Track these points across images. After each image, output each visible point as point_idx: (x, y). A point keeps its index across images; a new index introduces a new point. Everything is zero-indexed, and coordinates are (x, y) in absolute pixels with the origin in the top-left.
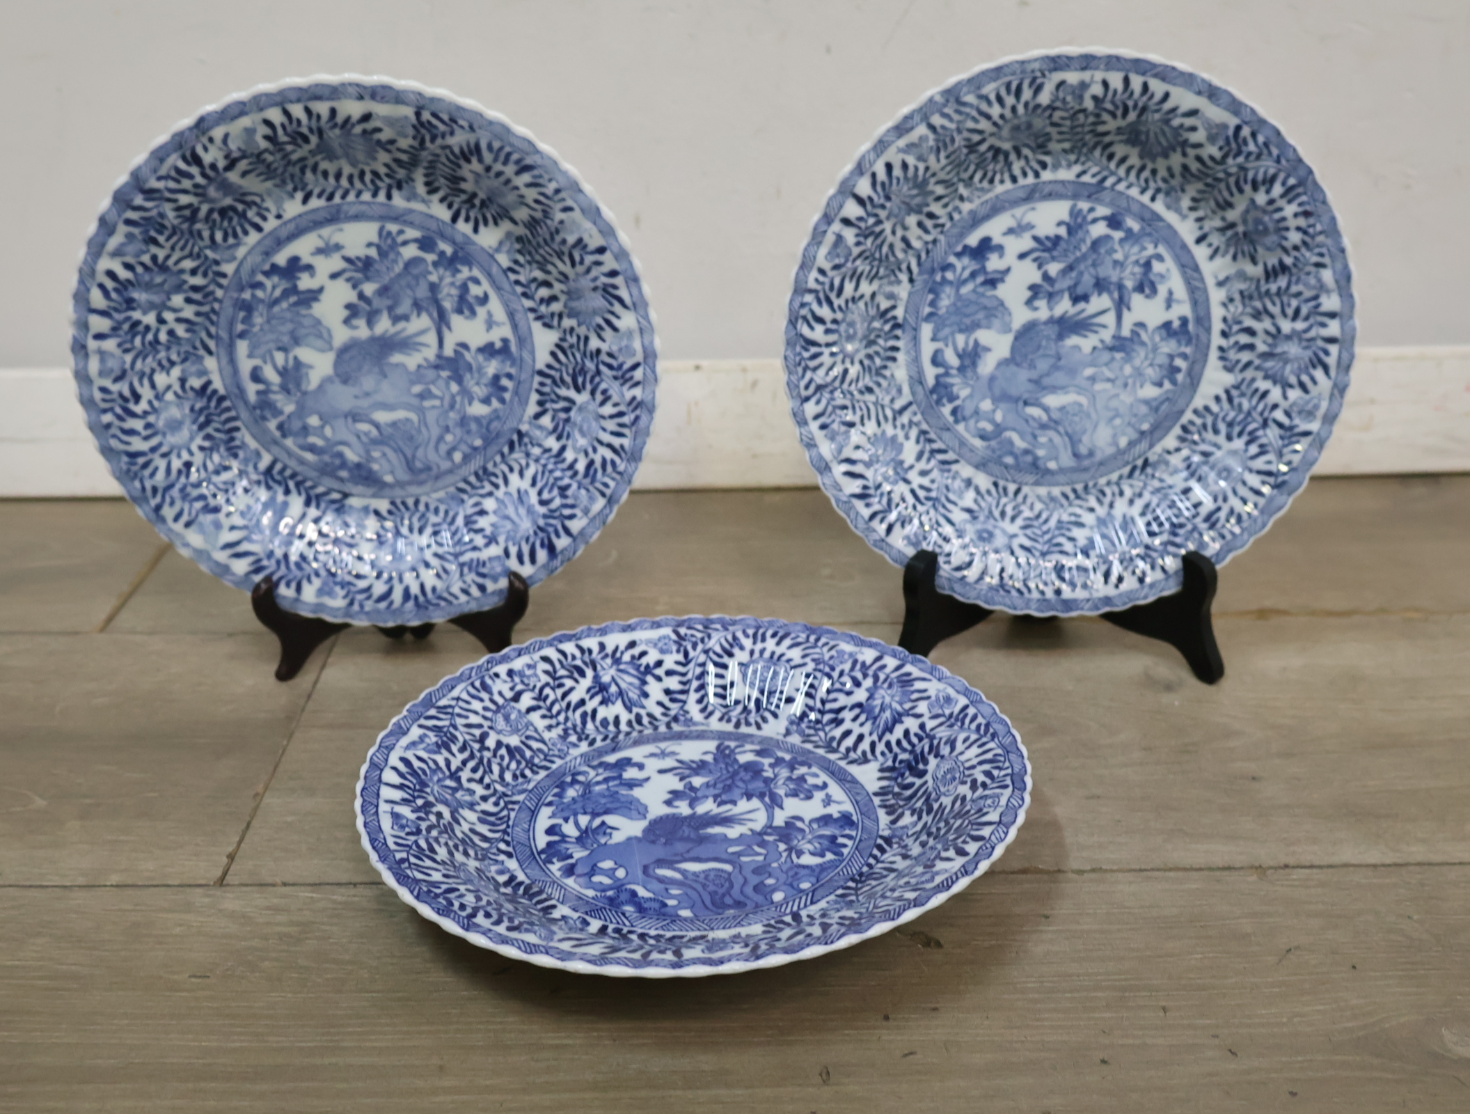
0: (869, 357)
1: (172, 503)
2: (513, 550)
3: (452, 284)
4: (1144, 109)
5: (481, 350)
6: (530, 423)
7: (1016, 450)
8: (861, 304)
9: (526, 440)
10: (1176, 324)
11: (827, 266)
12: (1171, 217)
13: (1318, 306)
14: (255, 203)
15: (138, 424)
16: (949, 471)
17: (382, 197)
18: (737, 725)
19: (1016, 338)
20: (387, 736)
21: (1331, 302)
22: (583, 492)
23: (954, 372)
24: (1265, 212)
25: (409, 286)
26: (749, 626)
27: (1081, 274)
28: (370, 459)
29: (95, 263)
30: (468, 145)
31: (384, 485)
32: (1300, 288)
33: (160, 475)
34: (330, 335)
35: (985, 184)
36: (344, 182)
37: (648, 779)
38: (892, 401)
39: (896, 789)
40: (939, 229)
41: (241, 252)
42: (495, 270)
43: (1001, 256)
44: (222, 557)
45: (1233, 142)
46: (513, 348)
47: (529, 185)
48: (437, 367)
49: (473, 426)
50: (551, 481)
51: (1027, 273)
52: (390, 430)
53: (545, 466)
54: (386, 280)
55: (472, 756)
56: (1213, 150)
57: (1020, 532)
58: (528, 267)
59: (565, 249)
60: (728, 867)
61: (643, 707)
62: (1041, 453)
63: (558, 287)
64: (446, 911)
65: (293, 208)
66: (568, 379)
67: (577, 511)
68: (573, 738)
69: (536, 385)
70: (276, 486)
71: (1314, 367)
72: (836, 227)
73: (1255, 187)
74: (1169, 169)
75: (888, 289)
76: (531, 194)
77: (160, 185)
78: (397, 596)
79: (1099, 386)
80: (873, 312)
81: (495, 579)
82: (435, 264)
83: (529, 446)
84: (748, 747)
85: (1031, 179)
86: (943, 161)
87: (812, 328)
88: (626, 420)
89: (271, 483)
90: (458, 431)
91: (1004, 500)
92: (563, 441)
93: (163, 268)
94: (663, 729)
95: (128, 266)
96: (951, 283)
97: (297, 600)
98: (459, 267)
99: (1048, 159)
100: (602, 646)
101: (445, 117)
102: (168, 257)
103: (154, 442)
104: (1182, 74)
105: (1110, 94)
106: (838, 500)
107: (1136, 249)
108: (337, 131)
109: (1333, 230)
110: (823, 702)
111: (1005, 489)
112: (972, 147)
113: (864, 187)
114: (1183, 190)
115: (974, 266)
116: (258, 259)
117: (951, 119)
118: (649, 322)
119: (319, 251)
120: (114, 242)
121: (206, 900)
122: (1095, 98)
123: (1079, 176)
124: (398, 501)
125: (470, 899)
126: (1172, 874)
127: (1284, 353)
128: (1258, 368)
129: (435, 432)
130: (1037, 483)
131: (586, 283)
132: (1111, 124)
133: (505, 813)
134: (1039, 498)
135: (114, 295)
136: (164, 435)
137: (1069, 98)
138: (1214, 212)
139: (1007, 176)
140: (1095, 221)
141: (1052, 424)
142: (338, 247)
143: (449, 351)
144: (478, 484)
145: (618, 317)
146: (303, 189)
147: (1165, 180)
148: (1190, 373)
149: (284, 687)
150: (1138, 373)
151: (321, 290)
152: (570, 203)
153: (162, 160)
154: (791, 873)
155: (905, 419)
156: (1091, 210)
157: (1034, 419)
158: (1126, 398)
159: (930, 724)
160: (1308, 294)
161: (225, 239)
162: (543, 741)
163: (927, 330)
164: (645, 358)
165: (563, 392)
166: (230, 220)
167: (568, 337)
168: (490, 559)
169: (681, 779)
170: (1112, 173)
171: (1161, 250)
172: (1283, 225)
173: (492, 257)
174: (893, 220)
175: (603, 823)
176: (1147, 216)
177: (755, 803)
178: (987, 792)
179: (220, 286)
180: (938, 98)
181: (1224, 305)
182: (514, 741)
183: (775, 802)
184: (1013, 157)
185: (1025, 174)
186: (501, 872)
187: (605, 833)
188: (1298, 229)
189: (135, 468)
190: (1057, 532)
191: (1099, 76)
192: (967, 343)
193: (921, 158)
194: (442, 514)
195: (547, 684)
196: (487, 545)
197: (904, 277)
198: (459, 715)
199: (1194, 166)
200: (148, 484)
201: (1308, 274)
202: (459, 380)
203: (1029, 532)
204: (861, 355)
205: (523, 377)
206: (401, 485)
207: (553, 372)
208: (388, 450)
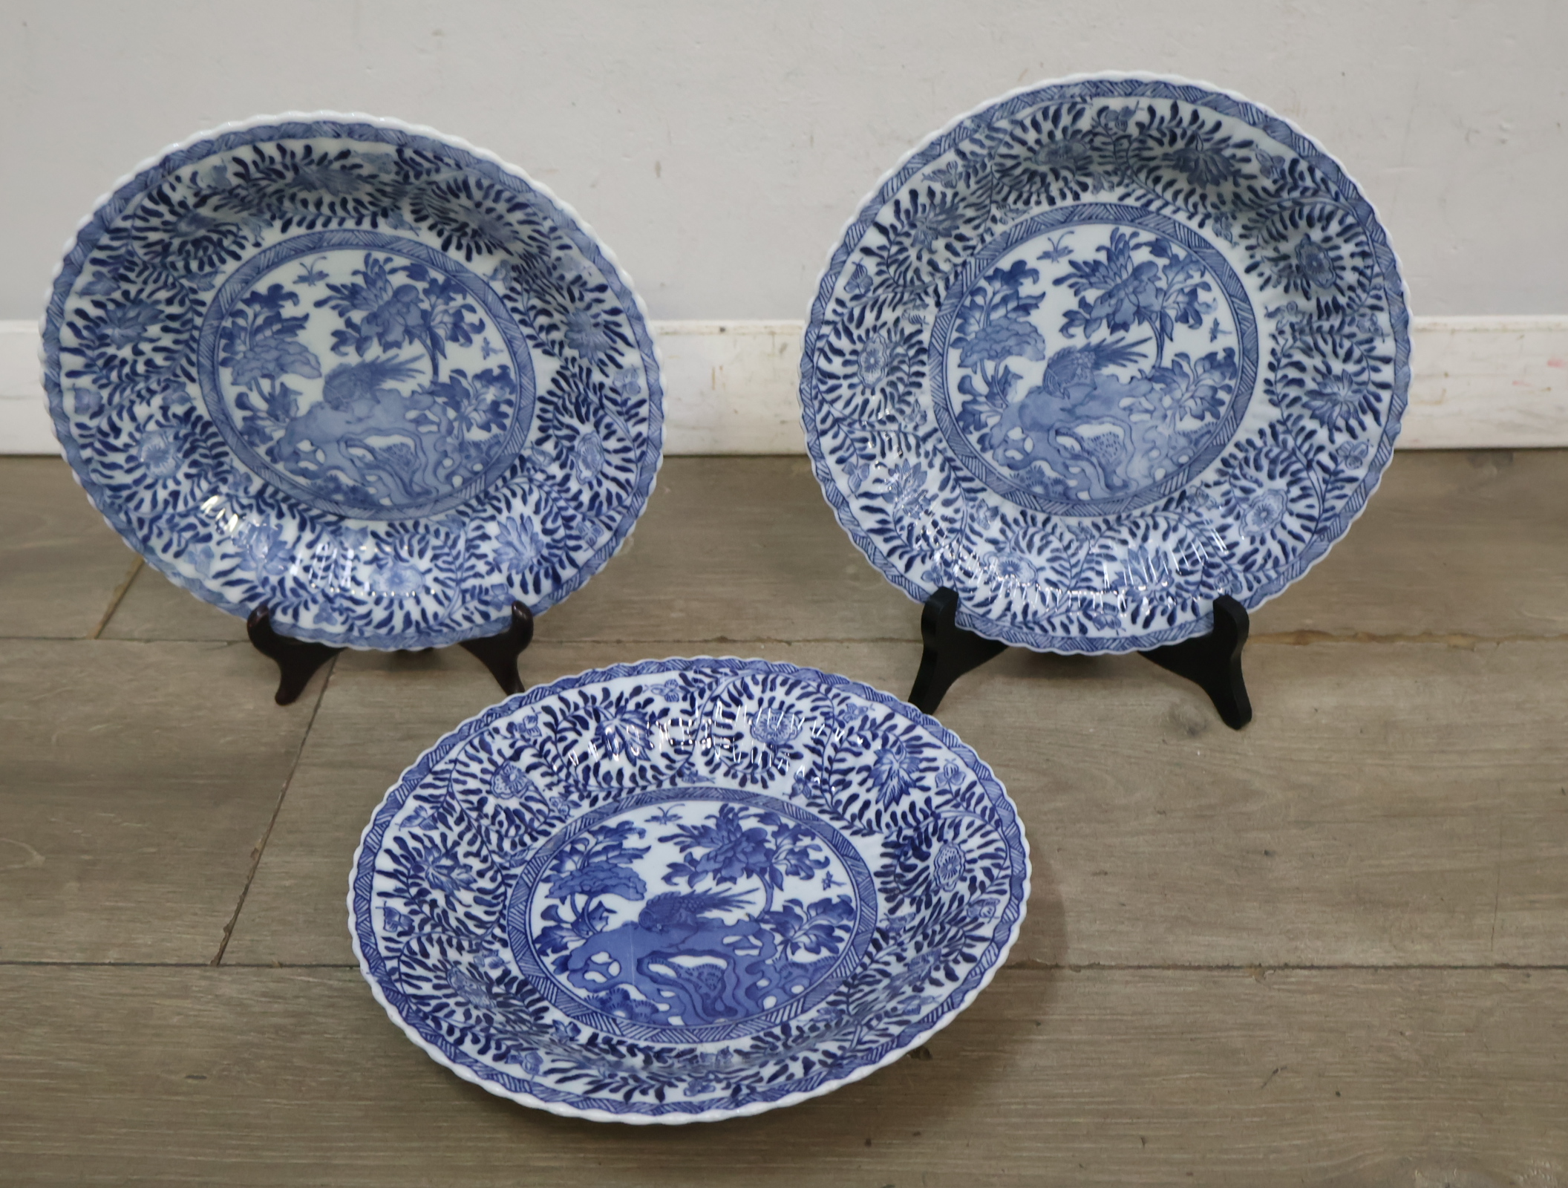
0: (892, 384)
1: (160, 534)
2: (517, 579)
3: (446, 312)
4: (1193, 138)
5: (477, 377)
6: (532, 448)
7: (1045, 480)
8: (884, 332)
9: (529, 465)
10: (1221, 356)
11: (846, 297)
12: (1220, 244)
13: (1372, 349)
14: (230, 232)
15: (119, 458)
16: (974, 499)
17: (366, 224)
18: (743, 783)
19: (1049, 366)
20: (382, 812)
21: (1385, 347)
22: (588, 524)
23: (982, 399)
24: (1320, 248)
25: (399, 313)
26: (758, 671)
27: (1121, 301)
28: (365, 483)
29: (63, 303)
30: (456, 181)
31: (381, 508)
32: (1354, 329)
33: (146, 507)
34: (318, 363)
35: (1020, 205)
36: (325, 210)
37: (648, 849)
38: (916, 428)
39: (898, 870)
40: (969, 252)
41: (219, 280)
42: (490, 298)
43: (1035, 282)
44: (214, 585)
45: (1289, 176)
46: (513, 375)
47: (522, 223)
48: (432, 393)
49: (473, 452)
50: (555, 510)
51: (1063, 299)
52: (386, 455)
53: (548, 493)
54: (374, 307)
55: (468, 828)
56: (1268, 184)
57: (1047, 565)
58: (525, 295)
59: (564, 285)
60: (721, 963)
61: (648, 759)
62: (1072, 483)
63: (557, 317)
64: (433, 1038)
65: (272, 236)
66: (571, 408)
67: (582, 543)
68: (575, 797)
69: (537, 412)
70: (268, 510)
71: (1364, 412)
72: (856, 256)
73: (1310, 223)
74: (1220, 196)
75: (913, 313)
76: (526, 231)
77: (128, 224)
78: (398, 621)
79: (1135, 418)
80: (895, 338)
81: (499, 607)
82: (426, 292)
83: (532, 472)
84: (753, 810)
85: (1069, 201)
86: (973, 186)
87: (829, 361)
88: (631, 455)
89: (263, 507)
90: (456, 456)
91: (1031, 530)
92: (567, 470)
93: (137, 302)
94: (667, 785)
95: (98, 304)
96: (981, 308)
97: (294, 626)
98: (452, 295)
99: (1089, 181)
100: (606, 693)
101: (430, 155)
102: (141, 291)
103: (137, 474)
104: (1236, 103)
105: (1157, 121)
106: (855, 536)
107: (1181, 277)
108: (314, 167)
109: (1392, 272)
110: (831, 760)
111: (1033, 519)
112: (1005, 172)
113: (886, 215)
114: (1234, 218)
115: (1006, 291)
116: (238, 287)
117: (982, 145)
118: (654, 360)
119: (302, 279)
120: (81, 282)
121: (203, 983)
122: (1140, 125)
123: (1122, 198)
124: (397, 524)
125: (459, 1018)
126: (1170, 973)
127: (1334, 394)
128: (1305, 406)
129: (433, 457)
130: (1067, 514)
131: (586, 318)
132: (1158, 151)
133: (502, 890)
134: (1069, 528)
135: (85, 333)
136: (148, 466)
137: (1112, 124)
138: (1266, 242)
139: (1043, 198)
140: (1138, 246)
141: (1084, 454)
142: (322, 275)
143: (444, 377)
144: (480, 508)
145: (622, 354)
146: (281, 218)
147: (1214, 206)
148: (1233, 406)
149: (284, 713)
150: (1179, 404)
151: (306, 317)
152: (567, 241)
153: (127, 200)
154: (785, 973)
155: (929, 446)
156: (1135, 235)
157: (1065, 448)
158: (1165, 430)
159: (936, 801)
160: (1361, 336)
161: (201, 267)
162: (543, 802)
163: (954, 356)
164: (650, 395)
165: (566, 419)
166: (206, 249)
167: (570, 366)
168: (493, 586)
169: (682, 850)
170: (1158, 197)
171: (1208, 278)
172: (1338, 263)
173: (487, 284)
174: (918, 247)
175: (600, 904)
176: (1195, 242)
177: (755, 881)
178: (985, 897)
179: (200, 314)
180: (968, 124)
181: (1274, 337)
182: (513, 804)
183: (775, 882)
184: (1050, 178)
185: (1064, 196)
186: (494, 966)
187: (601, 918)
188: (1355, 269)
189: (119, 501)
190: (1086, 566)
191: (1145, 102)
192: (996, 369)
193: (949, 184)
194: (442, 536)
195: (549, 739)
196: (490, 572)
197: (930, 301)
198: (457, 781)
199: (1247, 196)
200: (134, 517)
201: (1363, 315)
202: (457, 407)
203: (1056, 565)
204: (883, 383)
205: (524, 403)
206: (399, 508)
207: (555, 399)
208: (384, 475)
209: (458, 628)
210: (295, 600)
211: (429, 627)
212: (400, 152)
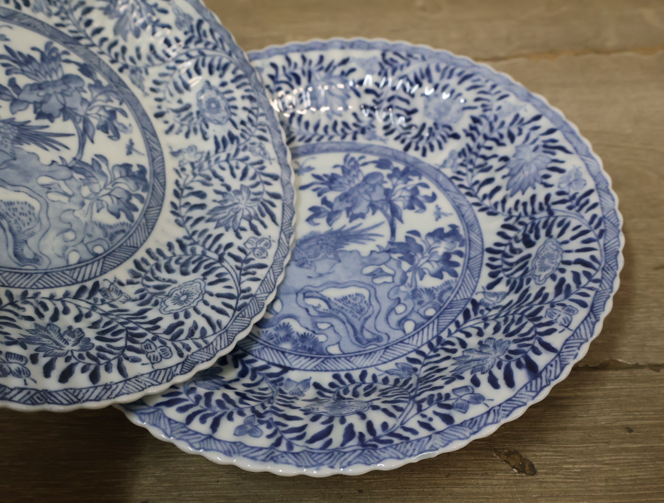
2: (483, 378)
3: (404, 189)
5: (430, 235)
6: (485, 294)
9: (481, 308)
17: (349, 138)
22: (558, 308)
25: (366, 192)
28: (316, 330)
30: (421, 70)
31: (330, 356)
36: (320, 132)
42: (441, 178)
46: (462, 232)
47: (470, 90)
48: (388, 251)
49: (426, 298)
50: (517, 317)
52: (340, 304)
53: (506, 315)
54: (347, 189)
58: (470, 174)
59: (505, 129)
67: (556, 326)
69: (486, 261)
76: (472, 96)
82: (390, 176)
83: (486, 312)
90: (410, 303)
92: (524, 288)
98: (410, 177)
101: (404, 54)
108: (322, 74)
124: (342, 374)
129: (386, 304)
143: (400, 237)
145: (564, 161)
152: (505, 91)
164: (596, 183)
173: (438, 170)
202: (411, 260)
205: (473, 254)
206: (347, 356)
207: (502, 248)
208: (336, 322)
209: (412, 437)
210: (219, 411)
211: (377, 439)
212: (383, 55)
